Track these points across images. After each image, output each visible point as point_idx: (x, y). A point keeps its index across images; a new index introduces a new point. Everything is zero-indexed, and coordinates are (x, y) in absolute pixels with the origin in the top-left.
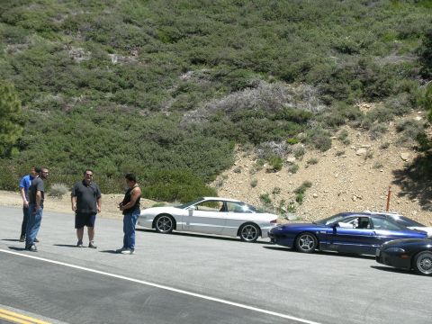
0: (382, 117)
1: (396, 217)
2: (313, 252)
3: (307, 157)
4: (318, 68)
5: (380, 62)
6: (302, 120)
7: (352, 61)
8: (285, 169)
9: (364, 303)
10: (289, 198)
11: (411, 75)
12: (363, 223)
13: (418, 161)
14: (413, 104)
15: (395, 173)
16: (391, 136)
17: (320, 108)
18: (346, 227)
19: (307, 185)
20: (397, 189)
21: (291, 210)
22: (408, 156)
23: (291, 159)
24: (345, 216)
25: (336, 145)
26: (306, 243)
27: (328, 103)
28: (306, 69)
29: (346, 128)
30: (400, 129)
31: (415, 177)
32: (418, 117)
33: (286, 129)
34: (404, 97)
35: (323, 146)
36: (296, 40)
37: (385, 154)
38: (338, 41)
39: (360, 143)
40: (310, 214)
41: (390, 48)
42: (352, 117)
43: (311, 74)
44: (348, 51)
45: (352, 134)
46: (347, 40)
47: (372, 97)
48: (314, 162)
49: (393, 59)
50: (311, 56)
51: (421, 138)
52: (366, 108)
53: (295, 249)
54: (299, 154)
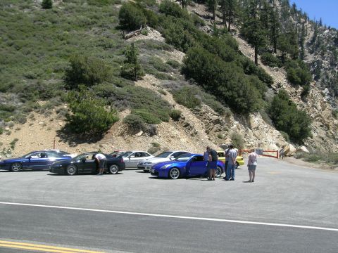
0: (49, 107)
1: (58, 151)
2: (20, 171)
3: (15, 127)
4: (17, 85)
5: (47, 83)
6: (11, 110)
7: (34, 82)
8: (4, 133)
9: (44, 191)
10: (7, 147)
11: (61, 88)
12: (43, 155)
13: (67, 126)
14: (63, 101)
15: (57, 131)
16: (54, 115)
17: (20, 104)
18: (35, 158)
19: (16, 140)
20: (58, 139)
21: (9, 152)
22: (62, 124)
23: (7, 128)
24: (34, 153)
25: (29, 121)
26: (16, 167)
27: (23, 102)
28: (11, 86)
29: (33, 113)
30: (58, 112)
31: (66, 133)
32: (65, 106)
33: (4, 114)
34: (58, 98)
35: (23, 121)
36: (6, 73)
37: (52, 124)
38: (27, 73)
39: (40, 119)
40: (18, 153)
41: (50, 76)
42: (36, 108)
43: (14, 89)
44: (31, 78)
45: (36, 115)
46: (31, 73)
47: (44, 98)
48: (19, 129)
49: (52, 81)
50: (13, 80)
51: (67, 115)
52: (42, 103)
53: (11, 170)
54: (11, 126)
